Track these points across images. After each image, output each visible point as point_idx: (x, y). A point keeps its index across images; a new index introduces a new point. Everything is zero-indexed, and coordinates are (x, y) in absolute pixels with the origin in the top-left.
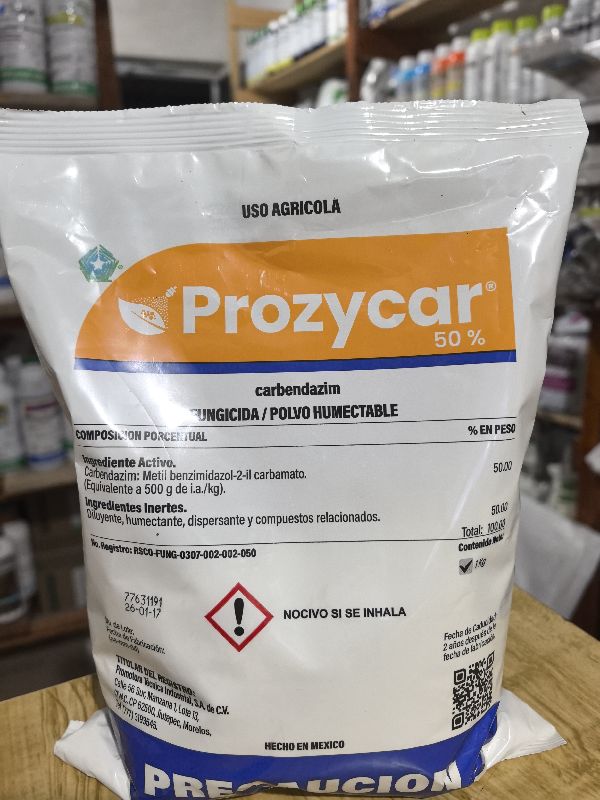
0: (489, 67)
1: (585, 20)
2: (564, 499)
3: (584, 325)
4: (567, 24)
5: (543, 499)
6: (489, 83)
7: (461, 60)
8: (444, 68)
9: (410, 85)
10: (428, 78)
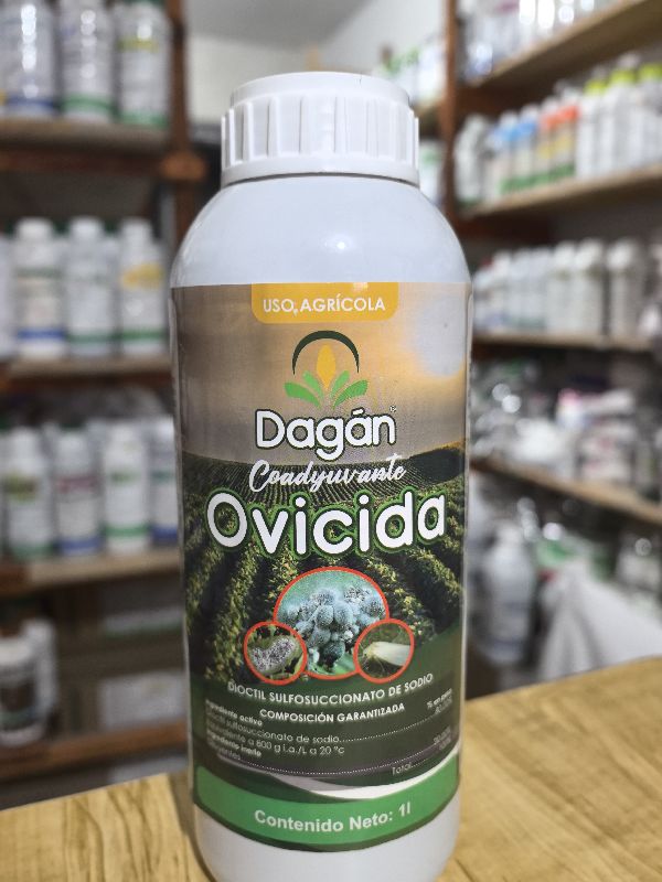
0: (608, 125)
6: (608, 140)
7: (574, 117)
8: (554, 127)
9: (513, 145)
10: (535, 137)
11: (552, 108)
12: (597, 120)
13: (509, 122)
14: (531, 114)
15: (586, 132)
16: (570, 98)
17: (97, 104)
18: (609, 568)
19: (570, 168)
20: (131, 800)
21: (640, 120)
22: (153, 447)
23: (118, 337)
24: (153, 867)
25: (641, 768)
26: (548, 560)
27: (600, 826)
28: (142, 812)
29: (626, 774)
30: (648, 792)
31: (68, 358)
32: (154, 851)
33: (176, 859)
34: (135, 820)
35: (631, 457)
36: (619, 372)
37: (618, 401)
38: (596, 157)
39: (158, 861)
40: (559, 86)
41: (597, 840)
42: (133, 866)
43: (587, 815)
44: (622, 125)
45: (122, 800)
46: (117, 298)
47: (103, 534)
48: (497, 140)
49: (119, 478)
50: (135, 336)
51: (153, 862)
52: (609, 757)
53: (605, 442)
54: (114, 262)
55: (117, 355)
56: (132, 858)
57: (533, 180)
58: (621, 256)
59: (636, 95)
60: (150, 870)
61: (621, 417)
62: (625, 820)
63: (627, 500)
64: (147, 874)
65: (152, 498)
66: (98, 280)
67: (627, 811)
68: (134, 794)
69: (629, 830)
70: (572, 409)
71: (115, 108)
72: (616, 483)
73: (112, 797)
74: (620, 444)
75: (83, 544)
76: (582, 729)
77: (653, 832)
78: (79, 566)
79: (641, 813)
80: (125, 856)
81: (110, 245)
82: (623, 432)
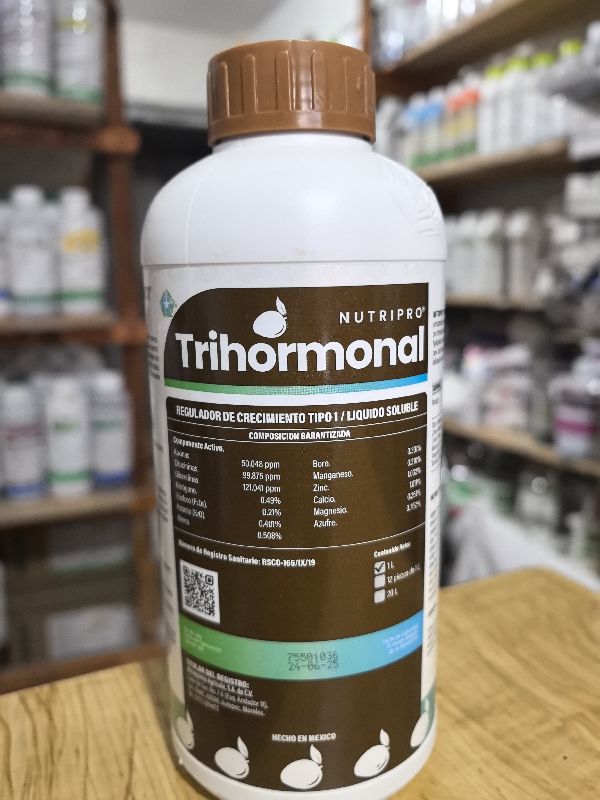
0: (506, 108)
5: (564, 551)
6: (505, 120)
7: (475, 100)
8: (458, 109)
9: (422, 123)
10: (442, 117)
11: (456, 91)
12: (496, 101)
13: (419, 103)
14: (438, 97)
15: (486, 113)
16: (471, 83)
17: (36, 79)
18: (509, 505)
19: (472, 146)
20: (40, 702)
21: (533, 103)
22: (93, 400)
23: (58, 297)
24: (55, 759)
25: (504, 661)
26: (456, 498)
27: (463, 710)
28: (49, 713)
29: (490, 666)
30: (508, 681)
31: (12, 317)
32: (57, 746)
33: (77, 752)
34: (42, 719)
35: (528, 404)
36: (518, 329)
37: (516, 355)
38: (495, 135)
39: (61, 753)
40: (462, 72)
41: (459, 722)
42: (37, 759)
43: (453, 702)
44: (518, 108)
45: (32, 702)
46: (57, 262)
47: (46, 480)
48: (408, 119)
49: (61, 427)
50: (74, 296)
51: (55, 755)
52: (477, 653)
53: (505, 392)
54: (54, 228)
55: (58, 314)
56: (37, 751)
57: (440, 156)
58: (519, 224)
59: (530, 80)
60: (53, 762)
61: (518, 369)
62: (486, 705)
63: (525, 444)
64: (49, 765)
65: (92, 447)
66: (40, 244)
67: (488, 697)
68: (44, 697)
69: (489, 713)
70: (477, 362)
71: (52, 84)
72: (515, 429)
73: (23, 701)
74: (518, 394)
75: (29, 488)
76: (456, 631)
77: (511, 715)
78: (25, 509)
79: (501, 698)
80: (30, 751)
81: (51, 212)
82: (520, 382)
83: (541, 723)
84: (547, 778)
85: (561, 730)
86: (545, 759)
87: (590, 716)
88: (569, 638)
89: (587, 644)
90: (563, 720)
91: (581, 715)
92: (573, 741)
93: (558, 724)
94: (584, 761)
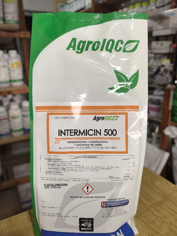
1: (162, 4)
2: (157, 142)
3: (162, 93)
4: (157, 5)
23: (11, 81)
47: (11, 131)
49: (14, 118)
50: (15, 81)
55: (11, 86)
66: (4, 67)
71: (4, 19)
75: (6, 135)
78: (5, 140)
81: (6, 56)
83: (144, 208)
84: (145, 221)
85: (148, 209)
86: (145, 216)
87: (154, 206)
88: (150, 186)
89: (154, 188)
90: (148, 207)
91: (152, 205)
92: (150, 212)
93: (148, 208)
94: (153, 216)
